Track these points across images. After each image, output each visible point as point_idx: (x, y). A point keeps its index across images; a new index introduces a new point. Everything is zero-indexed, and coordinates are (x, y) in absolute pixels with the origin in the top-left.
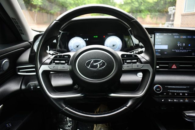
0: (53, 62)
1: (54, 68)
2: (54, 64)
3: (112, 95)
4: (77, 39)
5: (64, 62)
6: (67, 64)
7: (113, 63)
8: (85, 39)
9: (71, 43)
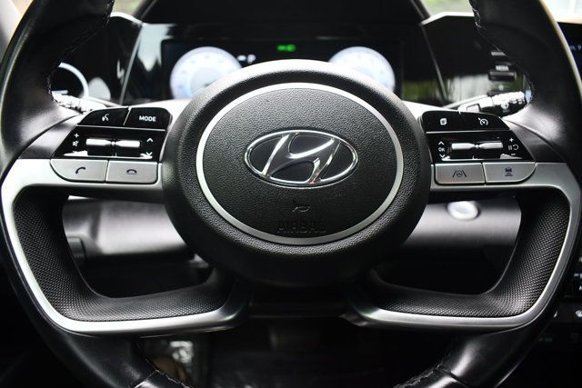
0: (75, 144)
1: (82, 176)
2: (84, 154)
3: (380, 315)
4: (207, 57)
5: (135, 144)
6: (148, 156)
7: (393, 150)
8: (242, 58)
9: (184, 72)
